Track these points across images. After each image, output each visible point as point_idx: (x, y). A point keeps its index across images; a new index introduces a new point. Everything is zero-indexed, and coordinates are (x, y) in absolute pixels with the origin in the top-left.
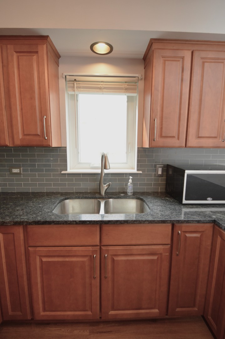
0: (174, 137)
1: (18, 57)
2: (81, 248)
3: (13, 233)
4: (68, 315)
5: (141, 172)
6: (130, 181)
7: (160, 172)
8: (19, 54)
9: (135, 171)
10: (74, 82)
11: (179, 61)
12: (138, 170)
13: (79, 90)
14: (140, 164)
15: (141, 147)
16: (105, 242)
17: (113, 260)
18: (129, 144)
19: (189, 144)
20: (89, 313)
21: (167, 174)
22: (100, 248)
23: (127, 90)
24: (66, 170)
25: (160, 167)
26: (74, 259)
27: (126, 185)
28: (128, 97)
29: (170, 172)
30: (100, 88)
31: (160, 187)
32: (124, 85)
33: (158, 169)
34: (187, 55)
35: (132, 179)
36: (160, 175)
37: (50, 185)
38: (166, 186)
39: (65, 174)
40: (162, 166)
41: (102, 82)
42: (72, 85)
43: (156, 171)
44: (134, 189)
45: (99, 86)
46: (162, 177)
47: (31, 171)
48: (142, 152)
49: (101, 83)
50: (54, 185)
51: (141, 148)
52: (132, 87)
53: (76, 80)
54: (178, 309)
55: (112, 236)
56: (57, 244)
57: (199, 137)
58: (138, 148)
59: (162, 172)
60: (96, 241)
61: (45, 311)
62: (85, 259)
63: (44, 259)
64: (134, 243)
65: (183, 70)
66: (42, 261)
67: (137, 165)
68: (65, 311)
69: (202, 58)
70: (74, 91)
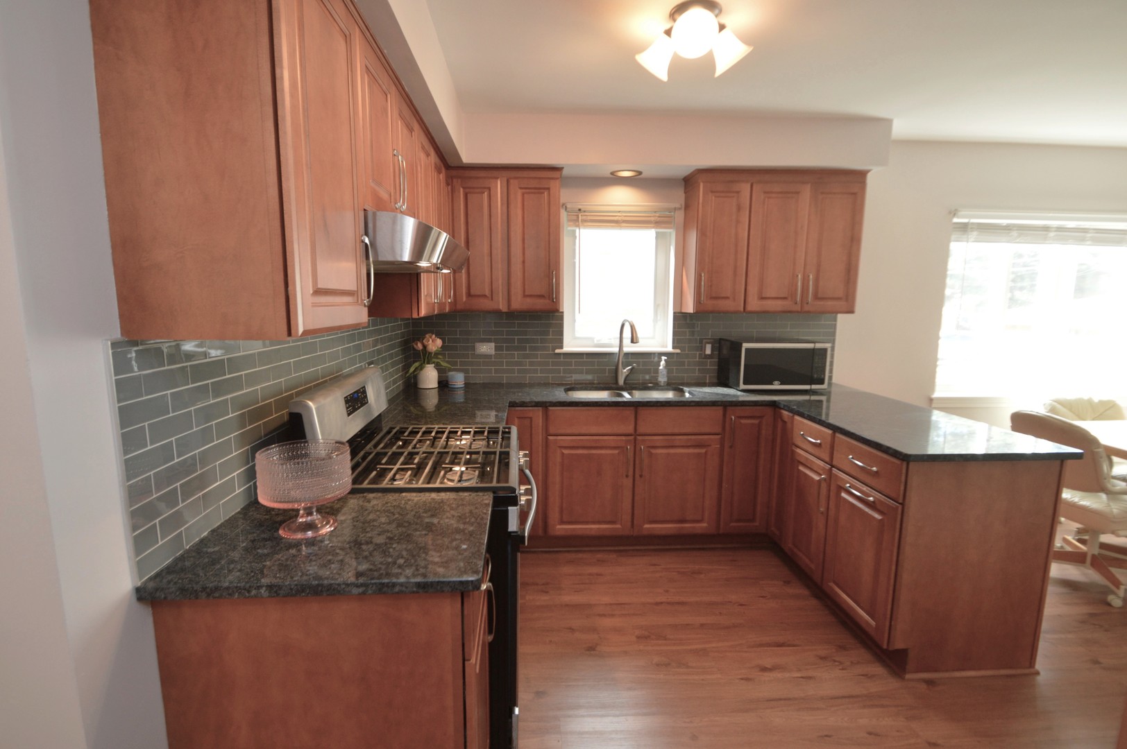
0: (727, 298)
1: (523, 194)
2: (611, 438)
3: (531, 418)
4: (591, 529)
5: (678, 351)
6: (663, 363)
7: (708, 351)
8: (524, 190)
9: (669, 349)
10: (581, 217)
11: (733, 197)
12: (673, 348)
13: (586, 224)
14: (676, 342)
15: (679, 311)
16: (641, 430)
17: (651, 454)
18: (658, 306)
19: (749, 308)
20: (618, 526)
21: (719, 354)
22: (635, 439)
23: (657, 224)
24: (562, 348)
25: (708, 343)
26: (603, 452)
27: (657, 371)
28: (657, 233)
29: (725, 352)
30: (617, 222)
31: (708, 375)
32: (653, 217)
33: (705, 347)
34: (745, 188)
35: (665, 360)
36: (709, 355)
37: (535, 371)
38: (718, 373)
39: (560, 354)
40: (711, 340)
41: (619, 212)
42: (575, 218)
43: (703, 349)
44: (669, 378)
45: (615, 218)
46: (712, 358)
47: (508, 349)
48: (681, 320)
49: (619, 214)
50: (542, 371)
51: (679, 313)
52: (665, 219)
53: (582, 210)
54: (732, 524)
55: (650, 422)
56: (583, 431)
57: (763, 298)
58: (674, 313)
59: (712, 350)
60: (630, 429)
61: (562, 522)
62: (616, 452)
63: (566, 452)
64: (676, 431)
65: (739, 208)
66: (563, 453)
67: (673, 339)
68: (587, 523)
69: (765, 192)
70: (578, 226)
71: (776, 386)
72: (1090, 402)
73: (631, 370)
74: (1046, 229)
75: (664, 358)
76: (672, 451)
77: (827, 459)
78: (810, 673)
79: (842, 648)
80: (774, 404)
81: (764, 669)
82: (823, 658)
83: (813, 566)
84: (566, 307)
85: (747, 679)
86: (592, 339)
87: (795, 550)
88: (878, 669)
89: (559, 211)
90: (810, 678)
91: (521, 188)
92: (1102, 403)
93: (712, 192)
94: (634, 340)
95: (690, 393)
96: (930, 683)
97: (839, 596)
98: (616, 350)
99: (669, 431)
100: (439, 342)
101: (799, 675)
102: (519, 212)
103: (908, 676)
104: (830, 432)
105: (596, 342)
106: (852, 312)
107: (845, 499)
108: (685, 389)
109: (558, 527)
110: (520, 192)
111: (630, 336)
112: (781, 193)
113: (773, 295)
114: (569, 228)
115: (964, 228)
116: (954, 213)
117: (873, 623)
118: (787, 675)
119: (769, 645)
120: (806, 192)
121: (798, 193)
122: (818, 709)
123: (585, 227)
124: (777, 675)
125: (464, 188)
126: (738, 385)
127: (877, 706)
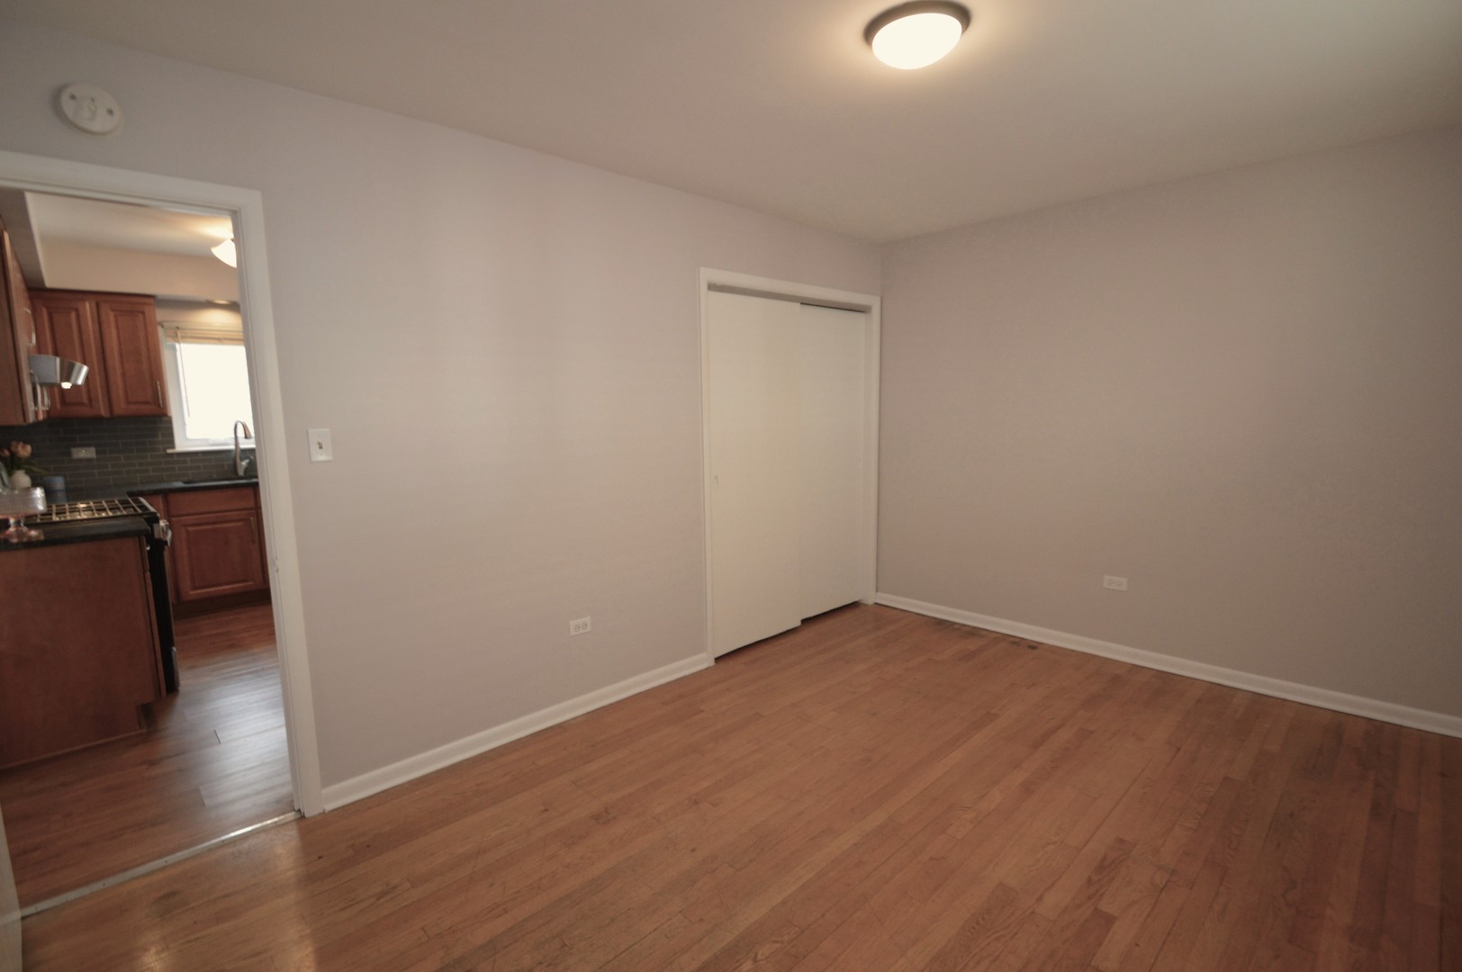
1: (115, 316)
2: (234, 513)
8: (116, 313)
10: (179, 334)
13: (185, 340)
20: (251, 583)
24: (173, 447)
26: (227, 525)
30: (218, 339)
39: (172, 454)
41: (220, 331)
42: (173, 334)
45: (216, 336)
47: (112, 452)
49: (220, 333)
50: (154, 470)
53: (180, 327)
56: (206, 510)
60: (251, 504)
61: (195, 588)
62: (240, 524)
63: (190, 529)
66: (188, 531)
68: (221, 585)
70: (178, 342)
84: (173, 412)
86: (207, 440)
89: (156, 329)
91: (112, 310)
100: (29, 448)
102: (114, 331)
109: (191, 593)
110: (111, 315)
114: (168, 343)
123: (185, 342)
125: (47, 308)
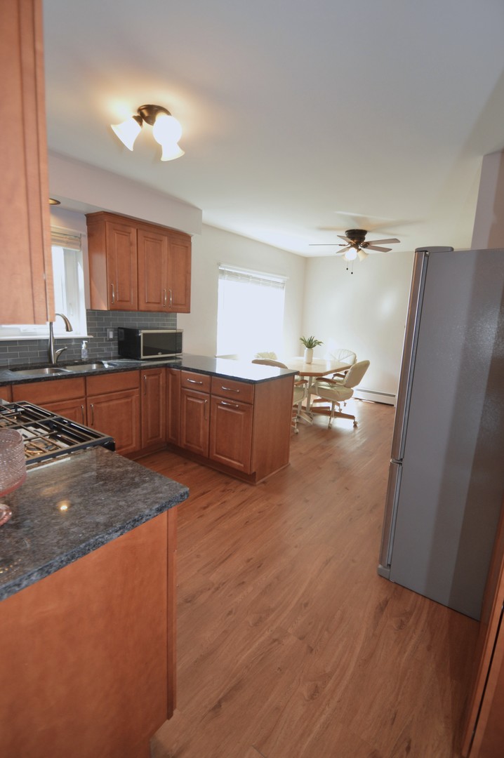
0: (128, 301)
2: (69, 401)
5: (92, 337)
6: (84, 346)
7: (111, 336)
9: (86, 335)
11: (126, 235)
12: (88, 334)
14: (90, 331)
15: (89, 308)
16: (89, 392)
17: (98, 408)
19: (142, 308)
21: (118, 338)
22: (86, 400)
25: (111, 331)
27: (81, 351)
28: (65, 251)
31: (112, 352)
33: (109, 333)
34: (133, 232)
35: (86, 343)
36: (112, 339)
38: (119, 350)
40: (114, 329)
43: (107, 334)
46: (114, 341)
48: (91, 315)
51: (89, 310)
52: (74, 241)
54: (148, 441)
55: (95, 386)
57: (147, 303)
58: (87, 310)
59: (114, 335)
60: (82, 393)
62: (73, 411)
64: (113, 390)
65: (131, 244)
67: (88, 329)
69: (145, 237)
71: (160, 355)
72: (267, 353)
73: (62, 351)
74: (248, 277)
75: (84, 342)
76: (111, 403)
77: (208, 391)
78: (224, 500)
79: (227, 483)
80: (166, 366)
81: (205, 508)
82: (223, 491)
83: (202, 450)
85: (201, 516)
87: (189, 445)
88: (245, 486)
90: (224, 502)
92: (271, 353)
93: (114, 229)
94: (68, 329)
95: (109, 364)
96: (264, 482)
97: (220, 458)
98: (47, 337)
99: (108, 390)
101: (219, 503)
103: (257, 483)
104: (208, 376)
105: (22, 331)
106: (189, 312)
107: (220, 409)
108: (104, 362)
111: (65, 325)
112: (153, 239)
113: (153, 301)
115: (223, 272)
116: (219, 265)
117: (242, 465)
118: (215, 505)
119: (199, 496)
120: (165, 240)
121: (161, 241)
122: (236, 513)
124: (211, 508)
126: (140, 356)
127: (254, 501)
